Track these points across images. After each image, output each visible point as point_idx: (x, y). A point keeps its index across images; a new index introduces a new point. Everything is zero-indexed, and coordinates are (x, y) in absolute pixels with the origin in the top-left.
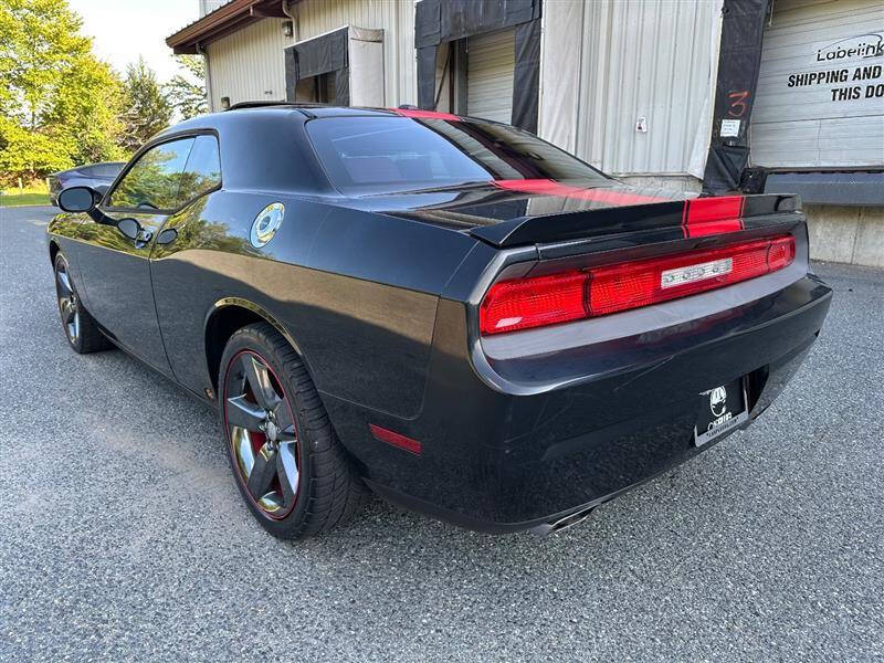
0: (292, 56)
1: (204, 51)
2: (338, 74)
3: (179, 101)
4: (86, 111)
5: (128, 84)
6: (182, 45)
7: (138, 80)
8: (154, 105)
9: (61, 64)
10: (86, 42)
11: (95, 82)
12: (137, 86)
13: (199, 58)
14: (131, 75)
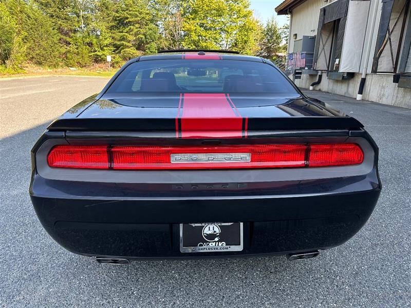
0: (323, 12)
1: (291, 13)
2: (342, 19)
3: (285, 36)
4: (246, 42)
5: (266, 29)
6: (282, 10)
7: (270, 27)
8: (274, 38)
9: (240, 23)
10: (250, 12)
11: (250, 30)
12: (269, 30)
13: (289, 16)
14: (268, 25)
